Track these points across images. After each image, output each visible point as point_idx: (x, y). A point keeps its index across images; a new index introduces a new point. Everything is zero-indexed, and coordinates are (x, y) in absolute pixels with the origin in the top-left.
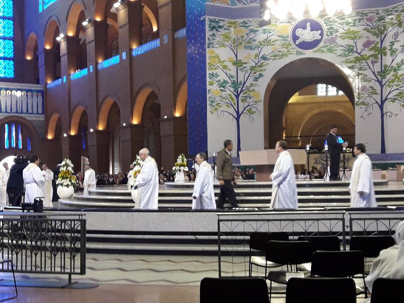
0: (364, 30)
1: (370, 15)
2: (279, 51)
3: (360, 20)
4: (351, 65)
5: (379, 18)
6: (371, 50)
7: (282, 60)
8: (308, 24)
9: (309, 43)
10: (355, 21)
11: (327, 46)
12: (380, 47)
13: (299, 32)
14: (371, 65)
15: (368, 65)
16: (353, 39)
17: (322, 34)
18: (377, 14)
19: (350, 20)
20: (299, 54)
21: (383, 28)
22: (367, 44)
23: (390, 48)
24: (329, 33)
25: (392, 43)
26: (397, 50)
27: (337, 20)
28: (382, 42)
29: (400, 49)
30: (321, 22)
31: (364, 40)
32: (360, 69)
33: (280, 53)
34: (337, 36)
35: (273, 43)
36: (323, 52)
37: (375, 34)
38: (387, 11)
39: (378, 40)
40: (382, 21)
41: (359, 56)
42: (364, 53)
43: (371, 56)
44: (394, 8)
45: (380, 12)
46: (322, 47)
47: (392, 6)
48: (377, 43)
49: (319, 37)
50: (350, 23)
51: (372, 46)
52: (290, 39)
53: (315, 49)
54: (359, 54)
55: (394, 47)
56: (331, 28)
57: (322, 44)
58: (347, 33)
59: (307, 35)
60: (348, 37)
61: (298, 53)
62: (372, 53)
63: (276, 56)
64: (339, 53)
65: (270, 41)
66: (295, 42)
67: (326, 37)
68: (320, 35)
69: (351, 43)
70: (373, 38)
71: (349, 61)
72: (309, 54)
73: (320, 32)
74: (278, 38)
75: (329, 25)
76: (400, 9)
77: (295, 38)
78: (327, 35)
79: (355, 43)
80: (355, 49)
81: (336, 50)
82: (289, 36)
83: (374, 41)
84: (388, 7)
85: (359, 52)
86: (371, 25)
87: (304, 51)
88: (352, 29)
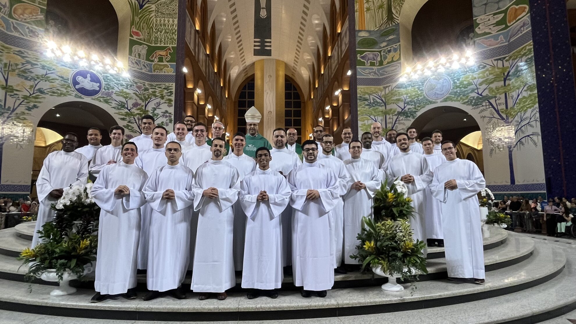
0: (134, 93)
1: (139, 84)
2: (58, 90)
3: (131, 86)
4: (122, 117)
5: (145, 88)
6: (138, 109)
7: (59, 98)
8: (89, 75)
9: (88, 90)
10: (127, 85)
11: (103, 97)
12: (144, 109)
13: (80, 79)
14: (137, 121)
15: (135, 120)
16: (126, 98)
17: (100, 87)
18: (144, 85)
19: (124, 83)
20: (78, 98)
21: (147, 97)
22: (135, 105)
23: (152, 112)
24: (106, 88)
25: (155, 109)
26: (158, 114)
27: (114, 80)
28: (146, 106)
29: (161, 114)
30: (101, 78)
31: (134, 101)
32: (129, 122)
33: (59, 92)
34: (112, 92)
35: (53, 81)
36: (100, 101)
37: (141, 99)
38: (151, 85)
39: (143, 104)
40: (147, 92)
41: (129, 112)
42: (133, 110)
43: (138, 114)
44: (157, 85)
45: (146, 85)
46: (99, 97)
47: (156, 83)
48: (143, 106)
49: (98, 89)
50: (123, 85)
51: (139, 107)
52: (70, 81)
53: (93, 97)
54: (129, 110)
55: (156, 112)
56: (108, 85)
57: (99, 95)
58: (121, 92)
59: (87, 84)
60: (122, 96)
61: (76, 96)
62: (138, 112)
63: (54, 93)
64: (114, 105)
65: (49, 77)
66: (75, 87)
67: (103, 90)
68: (98, 87)
69: (124, 100)
70: (140, 101)
71: (121, 113)
72: (87, 99)
73: (98, 84)
74: (57, 77)
75: (107, 82)
76: (163, 87)
77: (75, 83)
78: (104, 89)
79: (127, 102)
80: (126, 106)
81: (111, 103)
82: (70, 79)
83: (141, 104)
84: (153, 83)
85: (129, 108)
86: (139, 91)
87: (83, 96)
88: (125, 90)
